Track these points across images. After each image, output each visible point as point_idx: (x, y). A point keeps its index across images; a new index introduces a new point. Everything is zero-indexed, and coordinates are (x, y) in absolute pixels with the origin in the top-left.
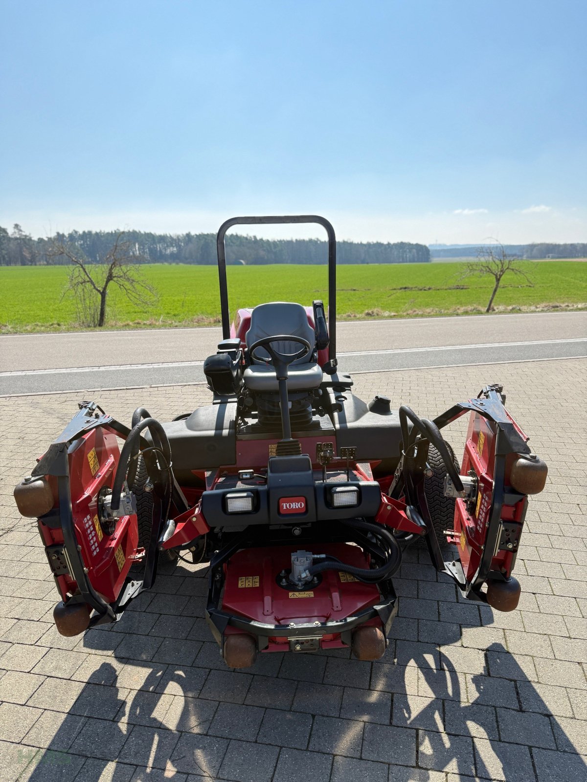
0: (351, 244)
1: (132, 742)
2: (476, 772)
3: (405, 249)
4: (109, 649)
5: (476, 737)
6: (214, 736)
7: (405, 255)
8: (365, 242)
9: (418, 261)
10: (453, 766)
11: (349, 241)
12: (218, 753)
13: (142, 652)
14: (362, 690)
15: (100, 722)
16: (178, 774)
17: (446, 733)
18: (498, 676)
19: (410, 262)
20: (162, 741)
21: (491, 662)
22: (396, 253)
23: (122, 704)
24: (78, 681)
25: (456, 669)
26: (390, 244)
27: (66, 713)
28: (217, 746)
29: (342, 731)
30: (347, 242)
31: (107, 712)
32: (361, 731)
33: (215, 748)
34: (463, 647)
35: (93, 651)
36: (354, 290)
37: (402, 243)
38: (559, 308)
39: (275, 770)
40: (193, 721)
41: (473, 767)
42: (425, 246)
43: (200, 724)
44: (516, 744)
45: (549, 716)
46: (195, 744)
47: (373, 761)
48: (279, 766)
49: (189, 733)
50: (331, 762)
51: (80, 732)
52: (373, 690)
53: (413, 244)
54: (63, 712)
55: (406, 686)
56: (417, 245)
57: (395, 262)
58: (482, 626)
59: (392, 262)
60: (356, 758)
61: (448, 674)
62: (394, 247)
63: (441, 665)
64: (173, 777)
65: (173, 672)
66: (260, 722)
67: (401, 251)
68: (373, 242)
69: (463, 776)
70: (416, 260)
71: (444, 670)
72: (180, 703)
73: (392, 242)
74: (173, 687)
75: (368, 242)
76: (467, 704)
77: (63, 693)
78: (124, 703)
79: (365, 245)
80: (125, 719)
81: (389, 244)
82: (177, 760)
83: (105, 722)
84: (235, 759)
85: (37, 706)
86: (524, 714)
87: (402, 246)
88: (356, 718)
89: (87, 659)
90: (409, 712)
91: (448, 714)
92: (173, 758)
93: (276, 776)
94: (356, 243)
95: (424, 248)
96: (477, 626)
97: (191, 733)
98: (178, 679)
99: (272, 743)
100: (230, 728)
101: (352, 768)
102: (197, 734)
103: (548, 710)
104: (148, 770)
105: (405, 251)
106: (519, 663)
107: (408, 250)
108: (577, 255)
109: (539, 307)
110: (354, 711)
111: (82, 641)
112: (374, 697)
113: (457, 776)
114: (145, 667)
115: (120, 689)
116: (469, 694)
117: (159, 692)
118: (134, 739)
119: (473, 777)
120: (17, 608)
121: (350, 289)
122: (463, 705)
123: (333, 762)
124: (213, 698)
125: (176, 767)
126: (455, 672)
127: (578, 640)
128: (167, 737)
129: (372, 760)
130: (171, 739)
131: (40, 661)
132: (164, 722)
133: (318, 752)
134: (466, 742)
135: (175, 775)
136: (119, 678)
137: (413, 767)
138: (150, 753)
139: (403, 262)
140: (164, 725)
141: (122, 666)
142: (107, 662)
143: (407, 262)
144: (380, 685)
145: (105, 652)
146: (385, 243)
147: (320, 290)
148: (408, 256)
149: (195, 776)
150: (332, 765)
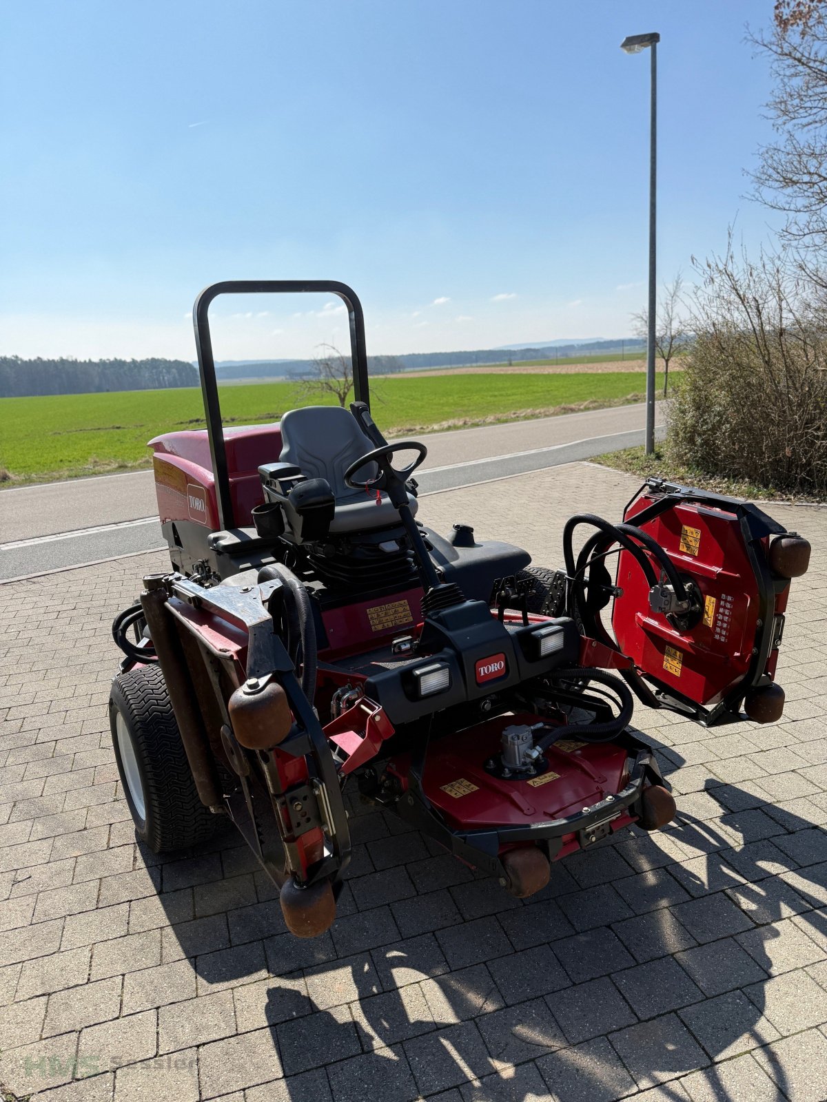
0: (75, 363)
1: (420, 1064)
2: (811, 905)
3: (160, 369)
4: (257, 970)
5: (779, 874)
6: (518, 1004)
7: (161, 378)
8: (95, 360)
9: (183, 385)
10: (786, 910)
11: (70, 360)
12: (543, 1019)
13: (312, 953)
14: (630, 878)
15: (347, 1064)
16: (519, 1067)
17: (751, 882)
18: (741, 809)
19: (171, 386)
20: (459, 1042)
21: (721, 799)
22: (147, 375)
23: (356, 1027)
24: (255, 1030)
25: (698, 818)
26: (137, 362)
27: (283, 1078)
28: (534, 1011)
29: (655, 927)
30: (67, 361)
31: (343, 1047)
32: (672, 918)
33: (534, 1015)
34: (682, 794)
35: (234, 983)
36: (118, 428)
37: (153, 360)
38: (414, 432)
39: (627, 1001)
40: (475, 999)
41: (804, 903)
42: (188, 364)
43: (486, 998)
44: (816, 864)
45: (816, 827)
46: (505, 1024)
47: (714, 942)
48: (627, 996)
49: (484, 1015)
50: (676, 964)
51: (332, 1090)
52: (643, 873)
53: (170, 361)
54: (276, 1079)
55: (670, 855)
56: (176, 361)
57: (149, 388)
58: (679, 768)
59: (145, 389)
60: (696, 947)
61: (693, 825)
62: (142, 366)
63: (681, 821)
64: (516, 1073)
65: (384, 956)
66: (556, 961)
67: (154, 371)
68: (108, 360)
69: (804, 915)
70: (179, 384)
71: (688, 824)
72: (432, 989)
73: (139, 359)
74: (403, 976)
75: (101, 360)
76: (741, 847)
77: (248, 1056)
78: (355, 1024)
79: (95, 364)
80: (378, 1043)
81: (134, 362)
82: (503, 1052)
83: (354, 1059)
84: (570, 1015)
85: (224, 1092)
86: (797, 835)
87: (154, 364)
88: (653, 907)
89: (236, 997)
90: (699, 879)
91: (736, 864)
92: (493, 1053)
93: (634, 1006)
94: (82, 361)
95: (188, 367)
96: (676, 770)
97: (486, 1014)
98: (400, 963)
99: (594, 977)
100: (528, 985)
101: (702, 959)
102: (495, 1011)
103: (809, 823)
104: (477, 1084)
105: (161, 372)
106: (745, 790)
107: (164, 370)
108: (383, 371)
109: (392, 433)
110: (645, 902)
111: (199, 977)
112: (651, 879)
113: (798, 916)
114: (337, 968)
115: (330, 1010)
116: (735, 839)
117: (391, 990)
118: (417, 1059)
119: (813, 910)
120: (22, 981)
121: (111, 426)
122: (738, 849)
123: (677, 962)
124: (471, 962)
125: (508, 1061)
126: (700, 821)
127: (772, 751)
128: (460, 1034)
129: (712, 940)
130: (468, 1034)
131: (158, 1033)
132: (437, 1020)
133: (652, 960)
134: (776, 881)
135: (516, 1070)
136: (313, 998)
137: (755, 928)
138: (457, 1064)
139: (161, 386)
140: (441, 1024)
141: (302, 981)
142: (271, 986)
143: (166, 387)
144: (646, 865)
145: (255, 976)
146: (129, 360)
147: (61, 432)
148: (166, 378)
149: (544, 1058)
150: (680, 965)
